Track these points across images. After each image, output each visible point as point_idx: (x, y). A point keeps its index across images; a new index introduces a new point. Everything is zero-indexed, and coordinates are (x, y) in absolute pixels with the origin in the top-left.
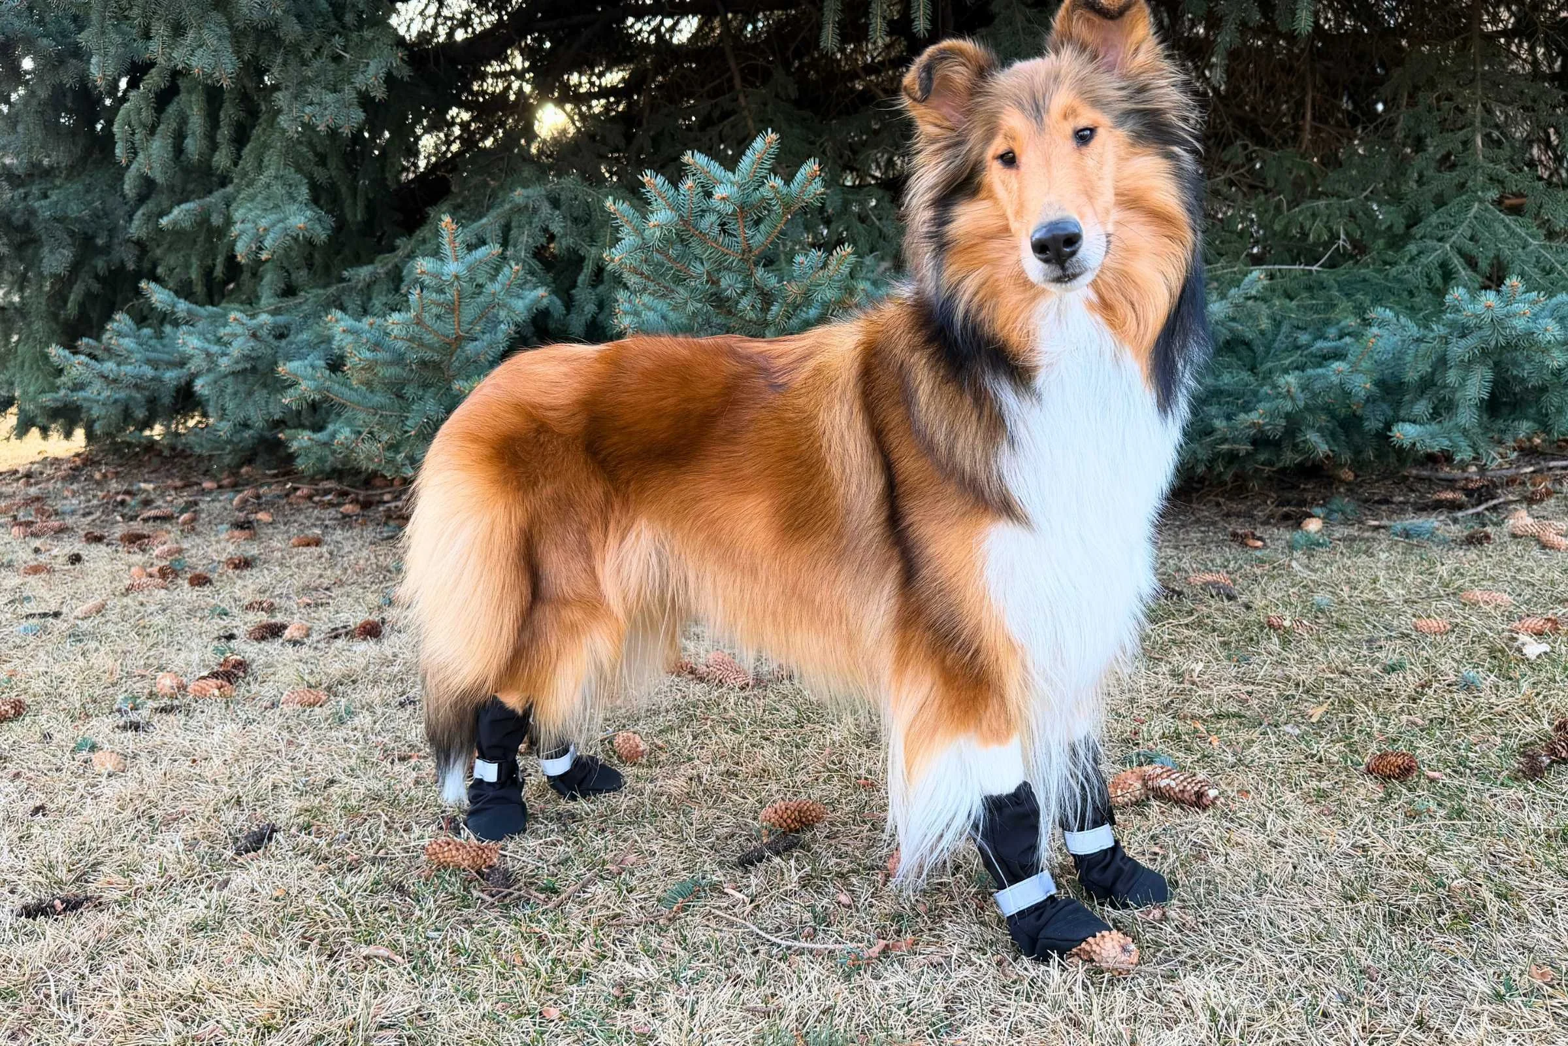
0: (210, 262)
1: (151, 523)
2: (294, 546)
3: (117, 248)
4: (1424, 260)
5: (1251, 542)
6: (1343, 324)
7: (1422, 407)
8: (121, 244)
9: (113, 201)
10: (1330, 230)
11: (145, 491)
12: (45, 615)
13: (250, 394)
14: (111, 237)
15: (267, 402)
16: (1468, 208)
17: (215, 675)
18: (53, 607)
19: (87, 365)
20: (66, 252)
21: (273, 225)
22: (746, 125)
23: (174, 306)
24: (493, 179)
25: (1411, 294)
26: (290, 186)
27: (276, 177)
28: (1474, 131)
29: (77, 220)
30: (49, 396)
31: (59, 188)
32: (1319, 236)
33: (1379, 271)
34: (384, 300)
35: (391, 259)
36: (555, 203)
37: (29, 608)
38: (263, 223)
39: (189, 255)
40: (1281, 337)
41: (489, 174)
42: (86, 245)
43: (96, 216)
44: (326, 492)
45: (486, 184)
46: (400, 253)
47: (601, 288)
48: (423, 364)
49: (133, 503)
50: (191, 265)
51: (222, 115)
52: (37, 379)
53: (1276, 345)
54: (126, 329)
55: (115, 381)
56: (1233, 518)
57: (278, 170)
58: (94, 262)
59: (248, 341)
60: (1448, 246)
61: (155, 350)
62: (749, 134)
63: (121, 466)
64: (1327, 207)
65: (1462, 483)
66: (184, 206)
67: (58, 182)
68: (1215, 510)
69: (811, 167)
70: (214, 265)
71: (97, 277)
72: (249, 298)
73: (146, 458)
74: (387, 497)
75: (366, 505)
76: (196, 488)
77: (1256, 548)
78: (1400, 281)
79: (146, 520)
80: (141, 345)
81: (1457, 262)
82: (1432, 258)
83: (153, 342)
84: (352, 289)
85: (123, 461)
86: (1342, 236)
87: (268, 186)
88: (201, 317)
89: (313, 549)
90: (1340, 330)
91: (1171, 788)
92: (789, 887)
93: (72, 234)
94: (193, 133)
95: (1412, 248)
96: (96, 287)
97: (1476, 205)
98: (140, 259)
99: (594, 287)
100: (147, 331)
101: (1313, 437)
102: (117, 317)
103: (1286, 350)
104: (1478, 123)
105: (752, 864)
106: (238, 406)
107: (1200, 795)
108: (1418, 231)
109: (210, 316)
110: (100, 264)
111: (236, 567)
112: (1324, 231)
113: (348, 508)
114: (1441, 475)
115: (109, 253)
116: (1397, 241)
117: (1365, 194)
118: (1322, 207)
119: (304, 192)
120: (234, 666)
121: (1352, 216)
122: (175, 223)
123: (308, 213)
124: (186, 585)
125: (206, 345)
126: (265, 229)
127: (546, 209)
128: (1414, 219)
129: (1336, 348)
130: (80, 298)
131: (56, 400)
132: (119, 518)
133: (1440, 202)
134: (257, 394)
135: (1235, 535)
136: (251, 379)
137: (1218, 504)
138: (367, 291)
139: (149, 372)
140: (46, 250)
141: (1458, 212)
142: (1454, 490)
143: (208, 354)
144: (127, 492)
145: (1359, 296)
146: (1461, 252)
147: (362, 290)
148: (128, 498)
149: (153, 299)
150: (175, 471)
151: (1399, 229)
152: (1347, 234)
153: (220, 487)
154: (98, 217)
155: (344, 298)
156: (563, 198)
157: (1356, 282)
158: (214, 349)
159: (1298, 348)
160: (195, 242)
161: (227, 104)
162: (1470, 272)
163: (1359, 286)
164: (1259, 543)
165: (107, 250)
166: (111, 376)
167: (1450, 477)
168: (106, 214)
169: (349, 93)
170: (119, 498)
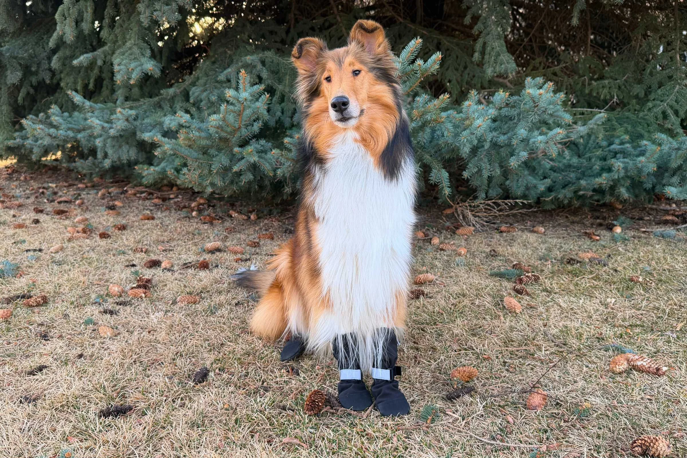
0: (87, 82)
1: (62, 204)
2: (142, 220)
3: (41, 72)
4: (655, 110)
5: (594, 237)
6: (622, 137)
7: (675, 179)
8: (43, 71)
9: (39, 50)
10: (610, 94)
11: (52, 188)
12: (35, 250)
13: (120, 147)
14: (38, 67)
15: (128, 151)
16: (674, 87)
17: (139, 287)
18: (37, 246)
19: (43, 130)
20: (19, 74)
21: (136, 67)
22: (341, 31)
23: (84, 103)
24: (229, 50)
25: (648, 125)
26: (141, 49)
27: (135, 44)
28: (676, 53)
29: (22, 58)
30: (12, 141)
31: (8, 42)
32: (606, 96)
33: (634, 114)
34: (181, 105)
35: (183, 86)
36: (263, 63)
37: (25, 246)
38: (133, 65)
39: (77, 78)
40: (591, 142)
41: (227, 48)
42: (27, 71)
43: (31, 57)
44: (142, 193)
45: (226, 52)
46: (187, 83)
47: (283, 104)
48: (220, 139)
49: (48, 193)
50: (78, 83)
51: (106, 13)
52: (4, 133)
53: (590, 145)
54: (57, 112)
55: (55, 137)
56: (576, 225)
57: (135, 41)
58: (30, 79)
59: (124, 122)
60: (665, 104)
61: (71, 123)
62: (343, 35)
63: (32, 174)
64: (609, 83)
65: (672, 212)
66: (85, 55)
67: (7, 39)
68: (566, 220)
69: (437, 56)
70: (89, 83)
71: (32, 86)
72: (104, 99)
73: (44, 171)
74: (172, 196)
75: (164, 200)
76: (75, 187)
77: (597, 240)
78: (644, 119)
79: (60, 203)
80: (64, 120)
81: (670, 112)
82: (658, 110)
83: (69, 119)
84: (165, 99)
85: (33, 171)
86: (616, 97)
87: (130, 48)
88: (96, 109)
89: (151, 221)
90: (621, 140)
91: (644, 366)
92: (479, 413)
93: (20, 64)
94: (86, 21)
95: (650, 104)
96: (32, 91)
97: (678, 86)
98: (52, 78)
99: (280, 104)
100: (66, 114)
101: (623, 190)
102: (52, 107)
103: (595, 148)
104: (678, 49)
105: (454, 399)
106: (114, 152)
107: (658, 369)
108: (652, 96)
109: (100, 109)
110: (34, 80)
111: (119, 229)
112: (608, 94)
113: (156, 201)
114: (661, 207)
115: (37, 75)
116: (642, 101)
117: (625, 78)
118: (607, 83)
119: (148, 53)
120: (146, 282)
121: (620, 87)
122: (81, 63)
123: (152, 62)
124: (98, 238)
125: (102, 123)
126: (132, 69)
127: (259, 66)
128: (648, 91)
129: (622, 148)
130: (24, 96)
131: (15, 143)
132: (45, 201)
133: (660, 85)
134: (123, 147)
135: (586, 233)
136: (120, 140)
137: (567, 217)
138: (172, 100)
139: (71, 134)
140: (9, 72)
141: (670, 89)
142: (669, 215)
143: (103, 127)
144: (44, 188)
145: (625, 125)
146: (671, 107)
147: (169, 99)
148: (45, 191)
149: (75, 100)
150: (60, 178)
151: (642, 95)
152: (617, 96)
153: (87, 187)
154: (32, 57)
155: (162, 103)
156: (266, 60)
157: (624, 118)
158: (106, 125)
159: (600, 147)
160: (80, 72)
161: (108, 8)
162: (676, 117)
163: (625, 120)
164: (598, 238)
165: (36, 73)
166: (54, 135)
167: (665, 208)
168: (36, 56)
169: (174, 5)
170: (41, 190)
